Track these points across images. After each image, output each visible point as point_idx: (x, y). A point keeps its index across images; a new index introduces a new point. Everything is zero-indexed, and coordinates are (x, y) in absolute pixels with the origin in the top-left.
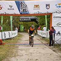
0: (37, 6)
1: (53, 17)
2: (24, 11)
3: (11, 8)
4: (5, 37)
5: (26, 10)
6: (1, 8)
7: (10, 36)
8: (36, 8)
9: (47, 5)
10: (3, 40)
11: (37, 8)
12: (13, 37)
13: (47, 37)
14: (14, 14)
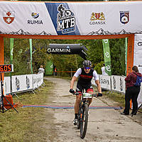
0: (98, 16)
1: (136, 42)
2: (67, 27)
3: (36, 20)
4: (18, 89)
5: (71, 26)
7: (28, 87)
8: (95, 21)
9: (122, 15)
10: (13, 95)
11: (98, 21)
12: (36, 89)
13: (113, 89)
14: (43, 34)
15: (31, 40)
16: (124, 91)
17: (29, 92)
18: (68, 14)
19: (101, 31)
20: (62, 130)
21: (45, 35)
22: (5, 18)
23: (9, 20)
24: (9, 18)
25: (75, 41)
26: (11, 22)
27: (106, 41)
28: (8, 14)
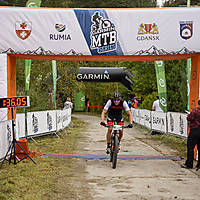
0: (148, 28)
2: (105, 44)
3: (61, 34)
4: (36, 130)
5: (111, 42)
6: (28, 33)
7: (50, 128)
8: (145, 36)
9: (183, 26)
10: (29, 139)
12: (61, 131)
13: (170, 131)
14: (71, 54)
15: (54, 62)
16: (185, 134)
17: (51, 135)
18: (106, 25)
19: (152, 50)
20: (98, 189)
21: (75, 56)
22: (18, 32)
23: (23, 35)
24: (23, 32)
25: (115, 64)
26: (26, 37)
27: (160, 64)
28: (23, 26)
